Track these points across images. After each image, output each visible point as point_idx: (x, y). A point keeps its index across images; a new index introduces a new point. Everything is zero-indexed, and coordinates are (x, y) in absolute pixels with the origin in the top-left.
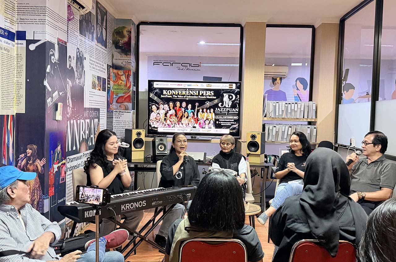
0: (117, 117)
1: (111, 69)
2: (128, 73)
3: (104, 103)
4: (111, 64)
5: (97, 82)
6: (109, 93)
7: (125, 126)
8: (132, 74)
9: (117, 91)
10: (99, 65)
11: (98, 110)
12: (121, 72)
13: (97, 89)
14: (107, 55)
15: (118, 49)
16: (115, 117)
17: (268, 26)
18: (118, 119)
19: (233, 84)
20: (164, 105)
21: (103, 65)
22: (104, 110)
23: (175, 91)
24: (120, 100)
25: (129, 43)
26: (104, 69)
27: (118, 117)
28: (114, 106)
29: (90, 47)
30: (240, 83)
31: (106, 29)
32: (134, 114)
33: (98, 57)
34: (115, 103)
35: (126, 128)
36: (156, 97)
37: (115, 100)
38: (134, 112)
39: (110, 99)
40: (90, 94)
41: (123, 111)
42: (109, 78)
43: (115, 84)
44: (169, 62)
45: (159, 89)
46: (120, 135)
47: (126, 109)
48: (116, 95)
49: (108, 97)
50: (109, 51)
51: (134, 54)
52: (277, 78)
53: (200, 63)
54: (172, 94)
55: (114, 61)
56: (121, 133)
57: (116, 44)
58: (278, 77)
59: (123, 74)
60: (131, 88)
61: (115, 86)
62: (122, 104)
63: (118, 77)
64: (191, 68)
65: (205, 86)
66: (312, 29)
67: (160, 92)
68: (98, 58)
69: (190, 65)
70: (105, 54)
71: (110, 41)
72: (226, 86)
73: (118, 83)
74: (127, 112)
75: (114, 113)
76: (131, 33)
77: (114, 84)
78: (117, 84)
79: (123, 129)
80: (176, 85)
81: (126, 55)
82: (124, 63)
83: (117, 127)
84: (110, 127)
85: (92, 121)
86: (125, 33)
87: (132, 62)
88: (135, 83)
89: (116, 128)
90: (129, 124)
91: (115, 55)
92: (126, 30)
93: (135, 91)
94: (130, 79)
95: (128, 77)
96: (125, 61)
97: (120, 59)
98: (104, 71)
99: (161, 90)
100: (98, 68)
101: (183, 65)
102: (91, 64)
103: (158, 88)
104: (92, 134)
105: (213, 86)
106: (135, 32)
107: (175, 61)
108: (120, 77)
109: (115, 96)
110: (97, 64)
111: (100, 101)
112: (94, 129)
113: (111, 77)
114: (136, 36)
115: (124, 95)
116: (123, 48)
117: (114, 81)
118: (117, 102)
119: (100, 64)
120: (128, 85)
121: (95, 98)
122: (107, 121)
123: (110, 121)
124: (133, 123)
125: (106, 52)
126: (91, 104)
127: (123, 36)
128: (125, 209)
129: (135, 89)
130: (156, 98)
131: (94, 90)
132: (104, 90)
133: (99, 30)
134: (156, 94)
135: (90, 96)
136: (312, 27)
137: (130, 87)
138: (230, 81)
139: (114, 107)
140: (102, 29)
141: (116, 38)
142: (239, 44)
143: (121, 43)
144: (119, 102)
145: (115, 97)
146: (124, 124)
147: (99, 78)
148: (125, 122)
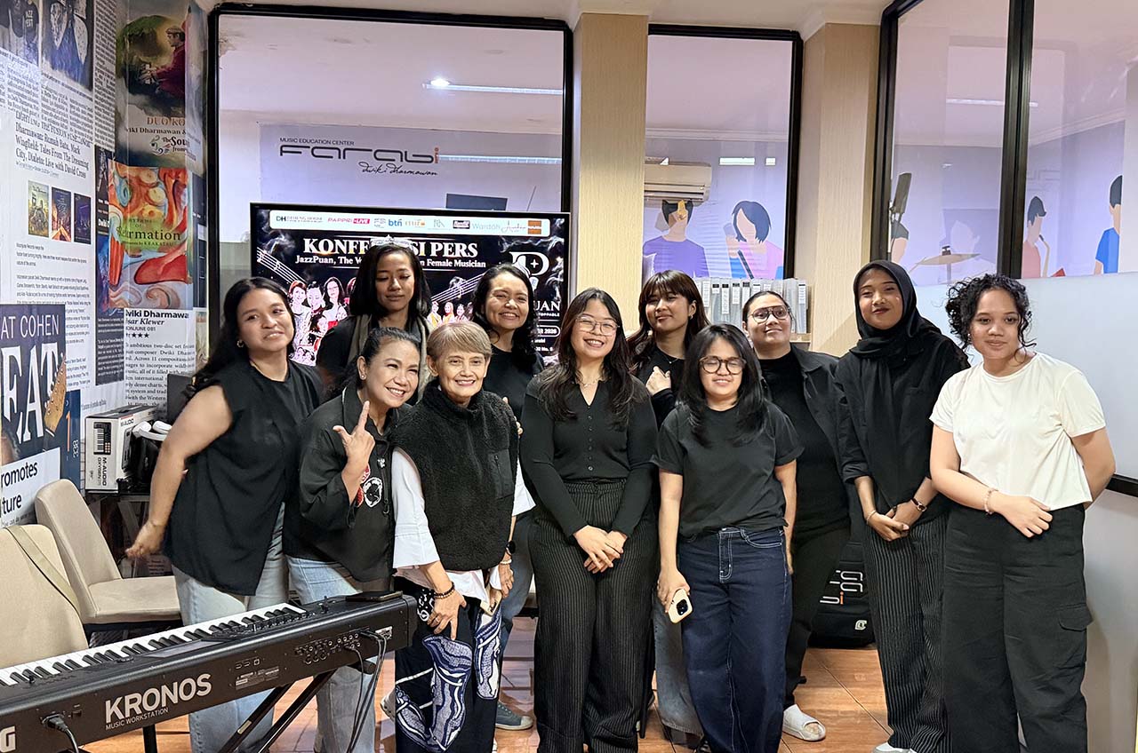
0: (137, 332)
1: (112, 164)
2: (177, 176)
3: (83, 285)
4: (114, 146)
5: (50, 210)
6: (105, 250)
7: (166, 363)
8: (190, 181)
9: (138, 240)
10: (59, 149)
11: (59, 310)
12: (148, 176)
13: (52, 234)
14: (93, 114)
15: (140, 93)
16: (133, 332)
17: (656, 29)
18: (143, 340)
19: (543, 220)
20: (309, 291)
21: (77, 151)
22: (83, 311)
23: (345, 241)
24: (147, 274)
25: (176, 76)
26: (80, 163)
27: (143, 333)
28: (125, 293)
29: (18, 80)
30: (566, 217)
31: (89, 22)
32: (203, 321)
33: (53, 119)
34: (131, 283)
35: (170, 370)
36: (278, 263)
37: (129, 274)
38: (202, 313)
39: (108, 269)
40: (18, 254)
41: (160, 311)
42: (102, 194)
43: (129, 216)
44: (331, 146)
45: (288, 236)
46: (150, 395)
47: (173, 303)
48: (133, 256)
49: (101, 264)
50: (102, 100)
51: (196, 113)
52: (679, 204)
53: (437, 149)
54: (337, 252)
55: (125, 137)
56: (152, 389)
57: (131, 78)
58: (680, 199)
59: (158, 183)
60: (189, 231)
61: (129, 224)
62: (156, 286)
63: (138, 192)
64: (406, 166)
65: (446, 225)
66: (793, 44)
67: (293, 247)
68: (54, 122)
69: (404, 156)
70: (87, 112)
71: (105, 65)
72: (519, 228)
73: (141, 212)
74: (176, 315)
75: (126, 317)
76: (183, 40)
77: (125, 218)
78: (136, 218)
79: (159, 376)
80: (348, 221)
81: (169, 114)
82: (161, 144)
83: (138, 369)
84: (110, 370)
85: (33, 352)
86: (164, 39)
87: (192, 142)
88: (203, 215)
89: (133, 372)
90: (182, 357)
91: (127, 117)
92: (167, 27)
93: (205, 242)
94: (182, 197)
95: (175, 193)
96: (165, 135)
97: (146, 130)
98: (83, 169)
99: (298, 236)
100: (55, 160)
101: (379, 155)
102: (25, 144)
103: (284, 232)
104: (32, 401)
105: (476, 226)
106: (201, 38)
107: (352, 143)
108: (147, 194)
109: (127, 260)
110: (50, 147)
111: (68, 280)
112: (43, 380)
113: (111, 193)
114: (205, 53)
115: (162, 255)
116: (157, 91)
117: (125, 208)
118: (137, 279)
119: (64, 146)
120: (177, 221)
121: (43, 268)
122: (97, 350)
123: (112, 349)
124: (198, 351)
125: (92, 105)
126: (25, 290)
127: (156, 50)
128: (120, 716)
129: (203, 234)
130: (277, 266)
131: (37, 240)
132: (82, 237)
133: (60, 21)
134: (279, 252)
135: (18, 263)
136: (793, 36)
137: (182, 227)
138: (530, 211)
139: (127, 296)
140: (71, 19)
141: (131, 56)
142: (561, 92)
143: (148, 74)
144: (144, 279)
145: (131, 264)
146: (165, 356)
147: (59, 196)
148: (166, 350)
